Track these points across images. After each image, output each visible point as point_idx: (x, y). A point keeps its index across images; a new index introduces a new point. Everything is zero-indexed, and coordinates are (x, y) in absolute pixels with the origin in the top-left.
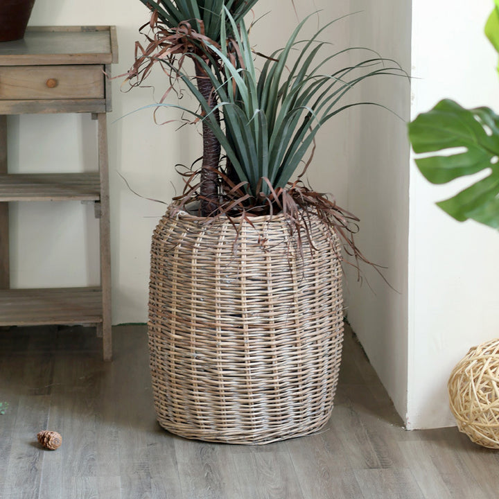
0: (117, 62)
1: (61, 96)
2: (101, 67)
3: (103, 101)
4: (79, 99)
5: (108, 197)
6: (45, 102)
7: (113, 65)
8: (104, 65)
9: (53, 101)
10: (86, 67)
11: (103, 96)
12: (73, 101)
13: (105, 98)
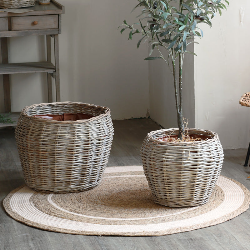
0: (64, 13)
1: (40, 28)
2: (57, 16)
3: (58, 29)
4: (47, 29)
5: (59, 69)
6: (32, 31)
7: (62, 15)
8: (58, 15)
9: (36, 30)
10: (50, 16)
11: (57, 27)
12: (44, 30)
13: (58, 28)
